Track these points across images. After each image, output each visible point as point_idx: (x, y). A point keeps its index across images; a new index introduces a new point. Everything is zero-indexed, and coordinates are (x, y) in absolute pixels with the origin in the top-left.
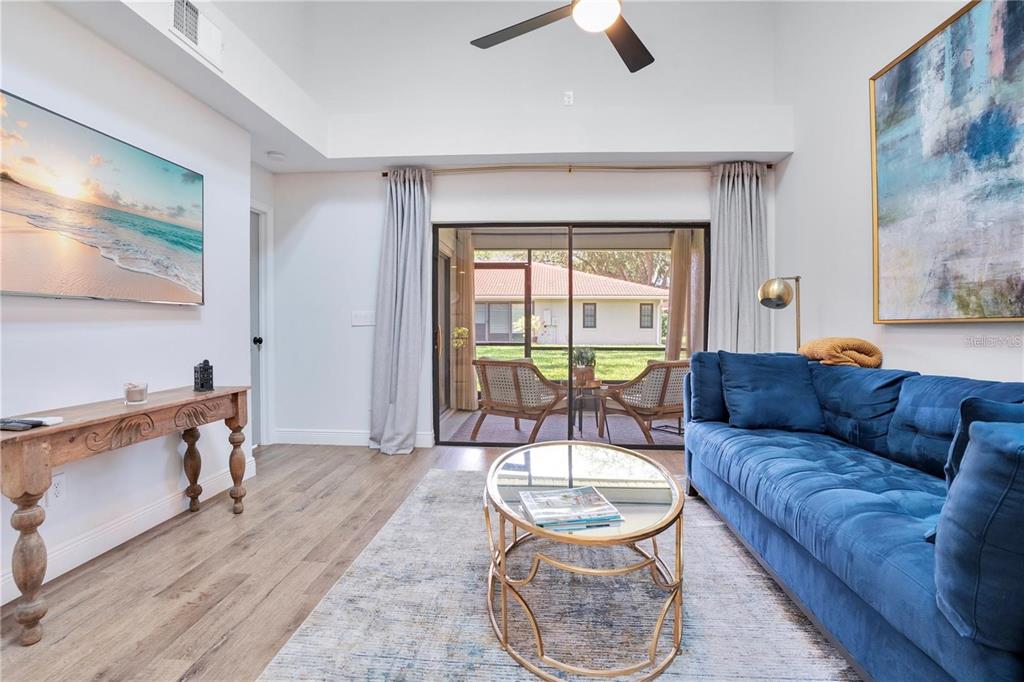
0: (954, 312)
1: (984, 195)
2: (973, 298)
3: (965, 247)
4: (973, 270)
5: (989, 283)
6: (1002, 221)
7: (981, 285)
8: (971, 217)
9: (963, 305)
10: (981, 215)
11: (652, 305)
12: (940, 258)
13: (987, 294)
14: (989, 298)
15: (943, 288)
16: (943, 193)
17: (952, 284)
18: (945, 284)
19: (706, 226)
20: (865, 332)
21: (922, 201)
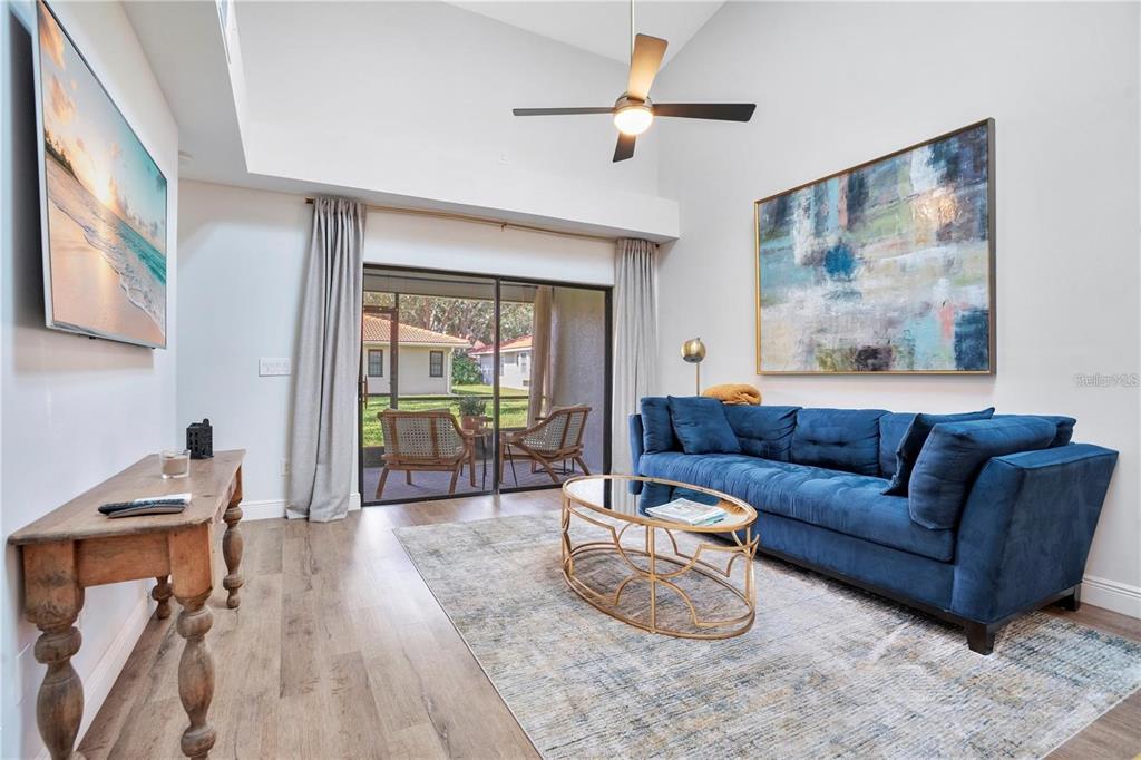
0: (818, 368)
1: (835, 296)
2: (829, 359)
3: (824, 326)
4: (829, 342)
5: (840, 350)
6: (847, 313)
7: (834, 351)
8: (828, 308)
9: (823, 363)
10: (834, 309)
11: (442, 353)
12: (808, 332)
13: (837, 357)
14: (839, 359)
15: (810, 352)
16: (809, 291)
17: (816, 349)
18: (811, 348)
19: (608, 290)
20: (752, 381)
21: (796, 294)
